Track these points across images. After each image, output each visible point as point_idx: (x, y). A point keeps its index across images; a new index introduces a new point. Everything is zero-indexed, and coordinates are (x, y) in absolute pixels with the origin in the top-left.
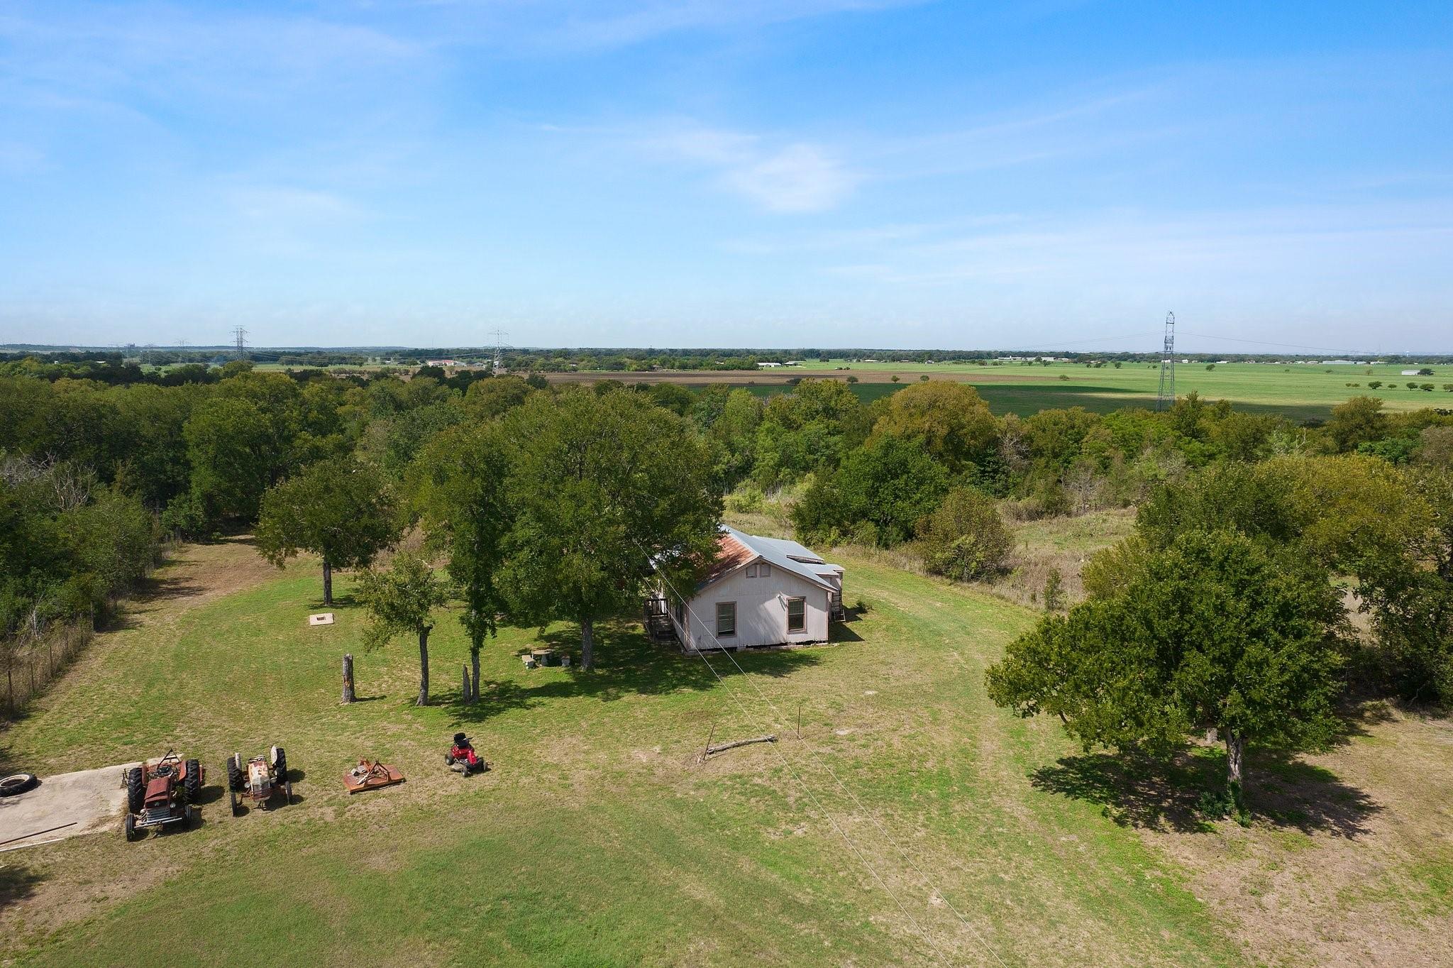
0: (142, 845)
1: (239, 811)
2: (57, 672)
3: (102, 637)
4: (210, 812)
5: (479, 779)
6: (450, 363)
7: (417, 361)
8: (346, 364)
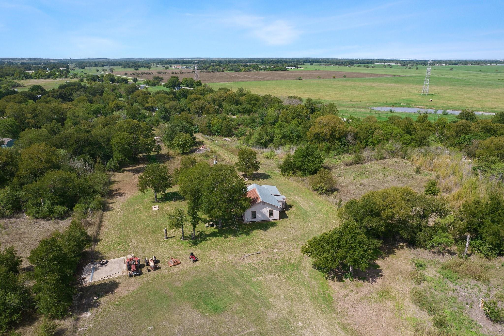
0: (133, 278)
1: (149, 271)
2: (100, 227)
3: (105, 214)
5: (196, 263)
6: (180, 67)
7: (169, 66)
8: (144, 67)
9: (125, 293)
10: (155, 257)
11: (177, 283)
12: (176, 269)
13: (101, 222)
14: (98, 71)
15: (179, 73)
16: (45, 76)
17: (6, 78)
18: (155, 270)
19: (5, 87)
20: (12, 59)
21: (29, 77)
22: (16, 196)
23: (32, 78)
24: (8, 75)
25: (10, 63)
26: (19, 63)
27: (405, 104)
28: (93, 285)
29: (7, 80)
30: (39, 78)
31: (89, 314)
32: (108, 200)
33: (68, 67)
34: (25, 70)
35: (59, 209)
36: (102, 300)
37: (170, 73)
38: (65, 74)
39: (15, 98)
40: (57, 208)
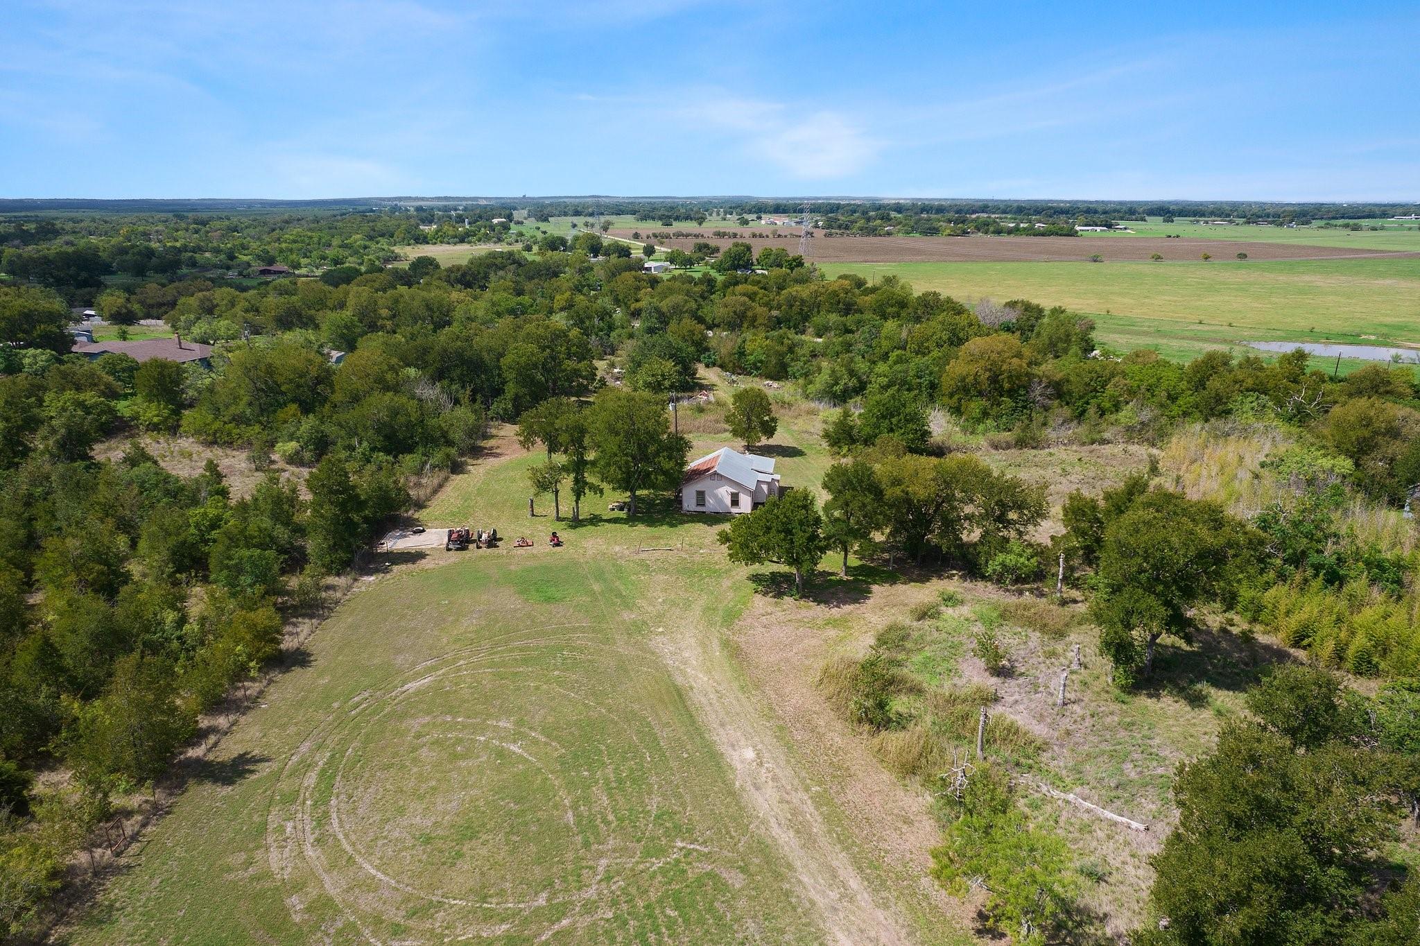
0: (450, 552)
1: (479, 547)
2: (435, 492)
3: (454, 477)
4: (472, 546)
6: (781, 221)
7: (754, 216)
8: (691, 219)
9: (431, 566)
10: (495, 531)
11: (512, 567)
12: (521, 551)
13: (441, 486)
14: (574, 226)
15: (771, 236)
16: (455, 237)
17: (377, 243)
18: (489, 547)
19: (370, 260)
20: (400, 199)
21: (422, 239)
22: (322, 432)
23: (428, 243)
24: (382, 235)
25: (395, 209)
26: (412, 209)
27: (1373, 338)
28: (391, 552)
29: (379, 246)
30: (441, 242)
31: (372, 578)
32: (469, 461)
33: (510, 217)
34: (418, 225)
35: (380, 458)
36: (395, 568)
37: (747, 236)
38: (499, 234)
39: (375, 281)
40: (378, 457)
